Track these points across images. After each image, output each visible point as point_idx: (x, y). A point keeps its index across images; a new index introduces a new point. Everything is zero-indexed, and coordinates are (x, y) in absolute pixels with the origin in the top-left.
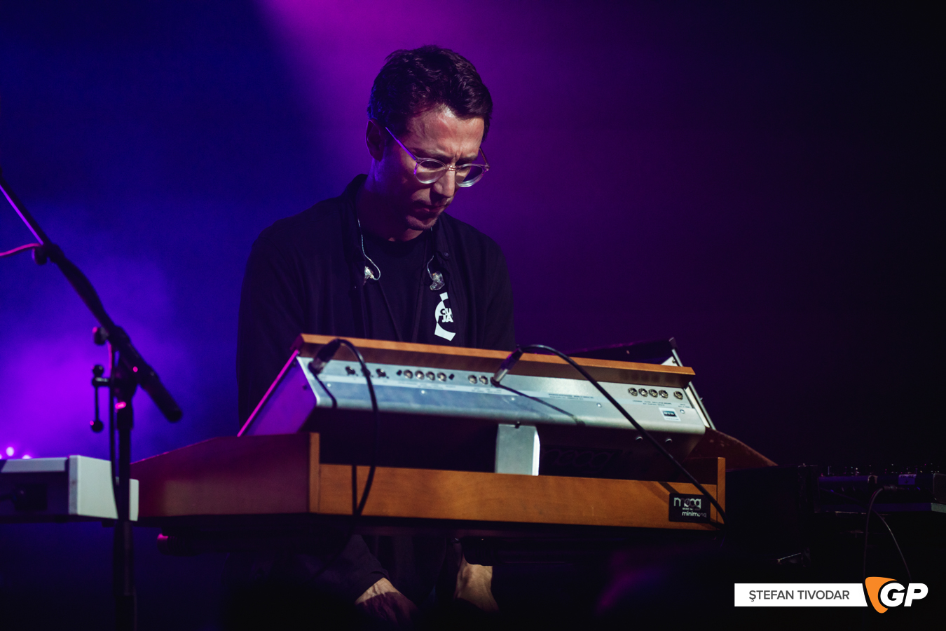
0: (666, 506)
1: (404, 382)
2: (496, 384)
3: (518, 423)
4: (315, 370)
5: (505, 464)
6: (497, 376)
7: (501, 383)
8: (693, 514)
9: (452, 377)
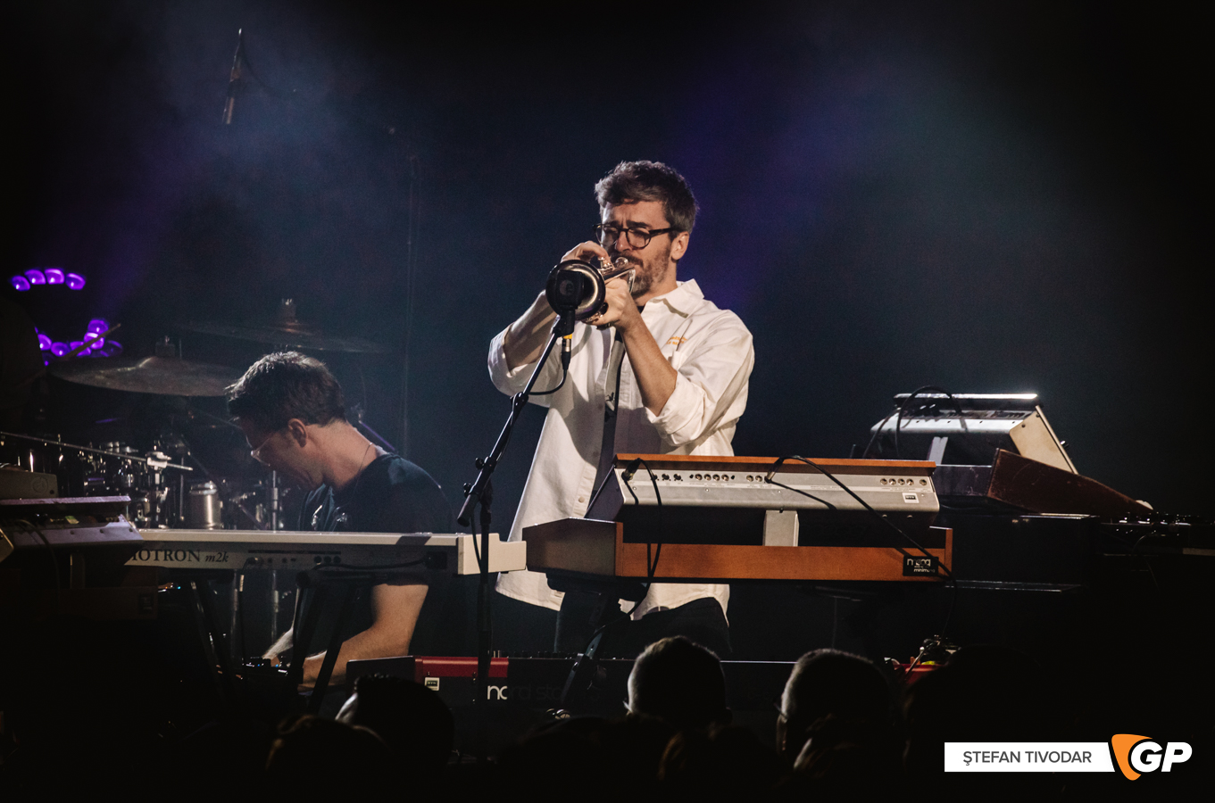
0: (900, 566)
1: (696, 483)
2: (768, 481)
3: (781, 509)
4: (626, 478)
5: (771, 540)
6: (768, 475)
7: (773, 480)
8: (923, 570)
9: (733, 477)
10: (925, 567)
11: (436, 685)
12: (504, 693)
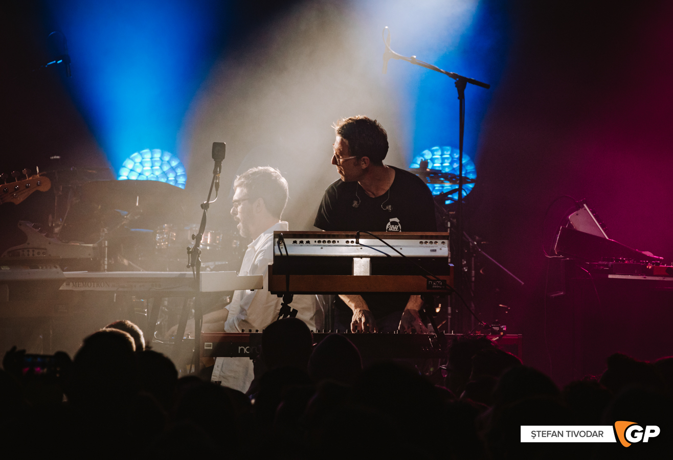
0: (425, 284)
2: (357, 243)
3: (361, 257)
4: (279, 243)
5: (357, 272)
7: (360, 243)
8: (438, 287)
9: (338, 242)
10: (439, 285)
11: (210, 346)
12: (247, 350)
